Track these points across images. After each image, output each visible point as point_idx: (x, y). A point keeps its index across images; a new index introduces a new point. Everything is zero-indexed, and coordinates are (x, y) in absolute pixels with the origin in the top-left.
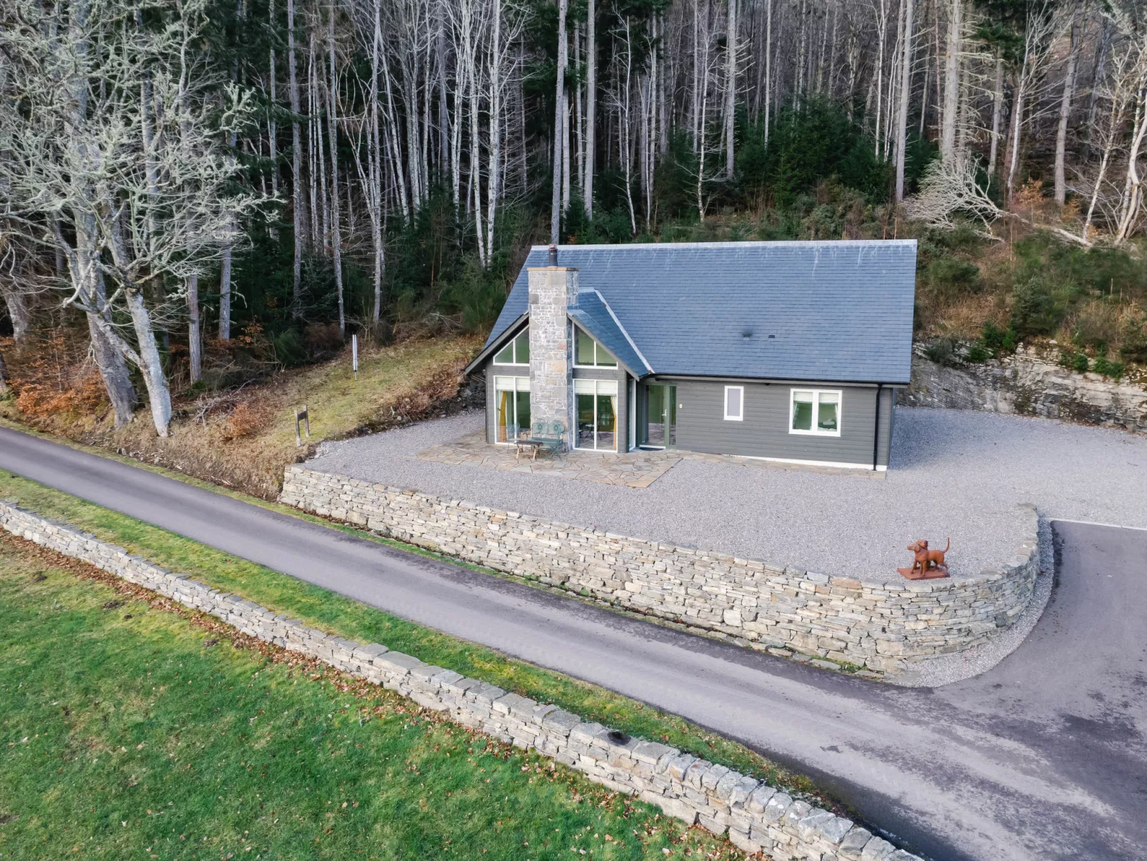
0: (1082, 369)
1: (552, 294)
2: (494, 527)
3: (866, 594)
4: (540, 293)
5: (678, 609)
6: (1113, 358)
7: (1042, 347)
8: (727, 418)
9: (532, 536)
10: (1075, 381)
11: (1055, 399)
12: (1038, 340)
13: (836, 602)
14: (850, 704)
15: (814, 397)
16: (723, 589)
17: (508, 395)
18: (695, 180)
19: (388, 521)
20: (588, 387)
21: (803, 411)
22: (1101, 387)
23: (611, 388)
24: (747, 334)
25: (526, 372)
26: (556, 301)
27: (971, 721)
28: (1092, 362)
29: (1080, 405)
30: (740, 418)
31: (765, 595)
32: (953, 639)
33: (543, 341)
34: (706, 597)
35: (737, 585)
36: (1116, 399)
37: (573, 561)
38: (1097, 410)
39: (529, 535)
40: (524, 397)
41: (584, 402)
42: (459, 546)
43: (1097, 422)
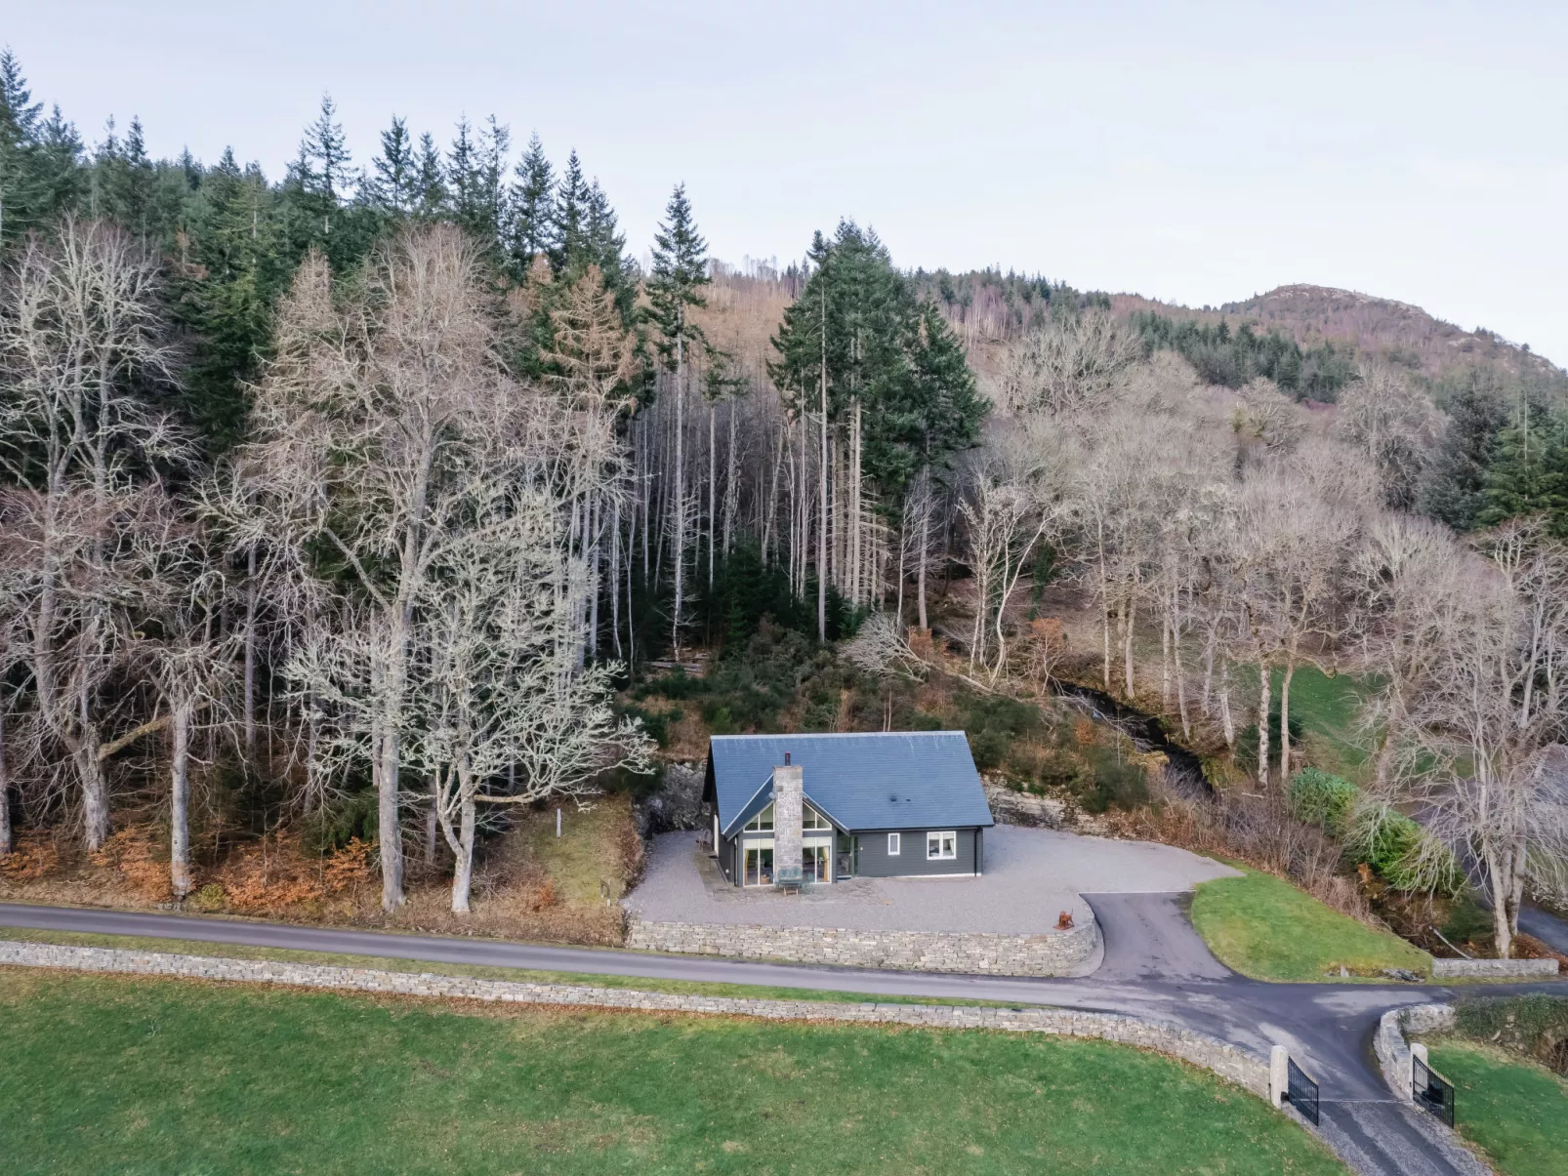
0: (1020, 790)
1: (793, 784)
2: (829, 940)
3: (1049, 940)
4: (784, 784)
5: (952, 966)
6: (1037, 782)
7: (993, 776)
8: (890, 853)
9: (857, 941)
10: (1016, 798)
11: (1007, 811)
12: (990, 770)
13: (1035, 947)
14: (1067, 987)
15: (941, 836)
16: (978, 951)
17: (752, 854)
19: (738, 947)
20: (813, 843)
21: (935, 843)
22: (1033, 801)
23: (827, 842)
24: (893, 800)
25: (772, 836)
26: (796, 790)
27: (1112, 983)
28: (1025, 785)
29: (1023, 814)
30: (898, 853)
31: (1000, 949)
33: (786, 815)
35: (985, 947)
36: (1043, 809)
38: (1033, 816)
40: (767, 854)
41: (807, 853)
43: (1035, 825)
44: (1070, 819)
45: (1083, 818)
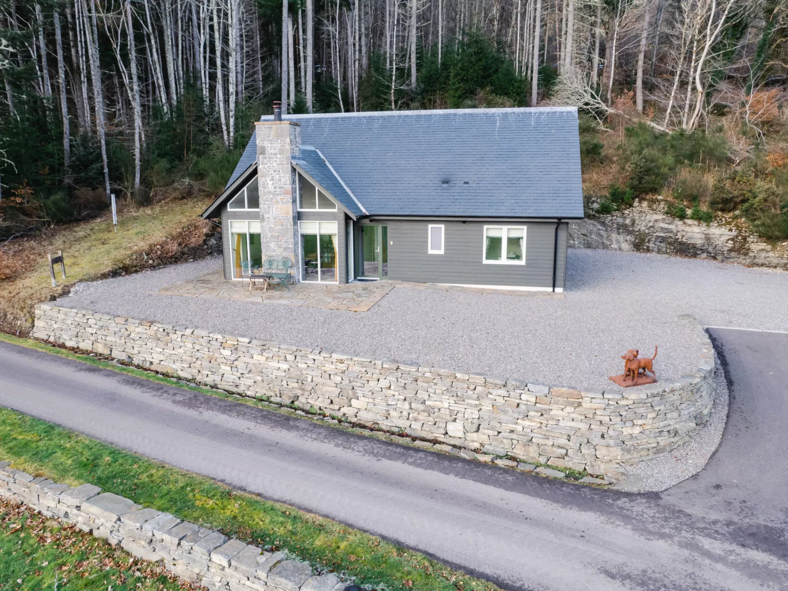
0: (682, 217)
1: (278, 145)
2: (227, 353)
3: (586, 404)
4: (267, 144)
5: (403, 424)
6: (704, 208)
7: (653, 201)
8: (430, 252)
9: (262, 359)
10: (677, 226)
11: (663, 240)
12: (649, 196)
13: (556, 412)
15: (503, 232)
16: (446, 403)
17: (242, 236)
18: (389, 88)
19: (129, 350)
20: (311, 228)
21: (494, 244)
22: (696, 229)
23: (332, 228)
24: (446, 182)
25: (256, 216)
26: (281, 152)
28: (689, 212)
29: (681, 243)
30: (442, 252)
31: (487, 406)
32: (664, 441)
33: (271, 187)
34: (430, 411)
35: (459, 398)
36: (708, 238)
37: (301, 382)
38: (694, 246)
39: (258, 358)
40: (255, 239)
41: (309, 242)
42: (195, 371)
43: (695, 255)
44: (740, 248)
45: (757, 246)
